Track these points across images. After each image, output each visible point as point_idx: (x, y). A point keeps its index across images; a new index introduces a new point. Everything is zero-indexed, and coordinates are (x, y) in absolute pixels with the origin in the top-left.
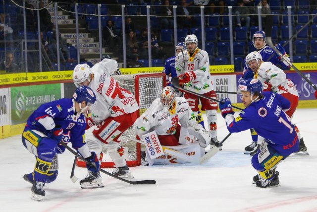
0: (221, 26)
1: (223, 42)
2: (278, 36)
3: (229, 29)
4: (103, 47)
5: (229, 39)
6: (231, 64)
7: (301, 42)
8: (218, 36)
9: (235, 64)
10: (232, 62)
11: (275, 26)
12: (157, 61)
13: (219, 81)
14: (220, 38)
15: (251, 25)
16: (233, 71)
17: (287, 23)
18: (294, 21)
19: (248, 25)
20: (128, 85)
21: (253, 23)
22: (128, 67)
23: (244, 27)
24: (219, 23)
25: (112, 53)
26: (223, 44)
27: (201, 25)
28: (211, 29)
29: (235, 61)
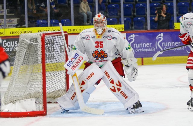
1: (113, 4)
4: (7, 8)
5: (120, 1)
6: (121, 24)
7: (183, 4)
9: (124, 24)
10: (123, 22)
12: (54, 21)
14: (110, 1)
16: (123, 30)
20: (35, 42)
22: (29, 27)
25: (13, 14)
26: (113, 6)
29: (125, 21)
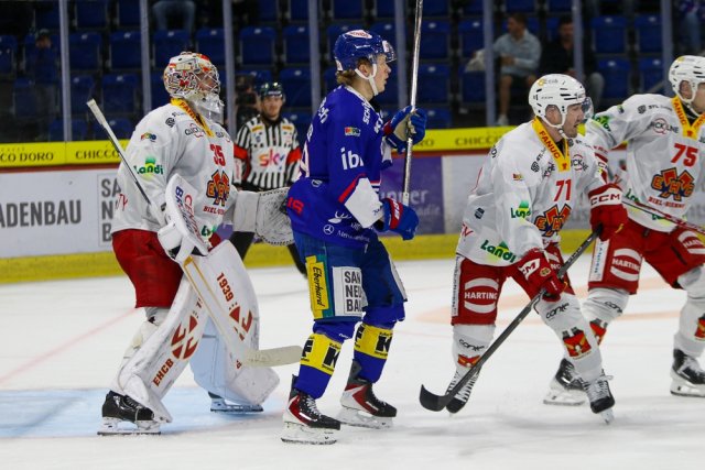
0: (113, 28)
1: (120, 74)
2: (275, 57)
3: (137, 37)
5: (139, 65)
8: (105, 57)
11: (269, 29)
13: (111, 187)
14: (109, 63)
15: (198, 25)
17: (306, 18)
18: (323, 13)
19: (190, 25)
21: (206, 20)
23: (178, 31)
24: (108, 20)
26: (120, 79)
27: (58, 27)
28: (84, 37)
